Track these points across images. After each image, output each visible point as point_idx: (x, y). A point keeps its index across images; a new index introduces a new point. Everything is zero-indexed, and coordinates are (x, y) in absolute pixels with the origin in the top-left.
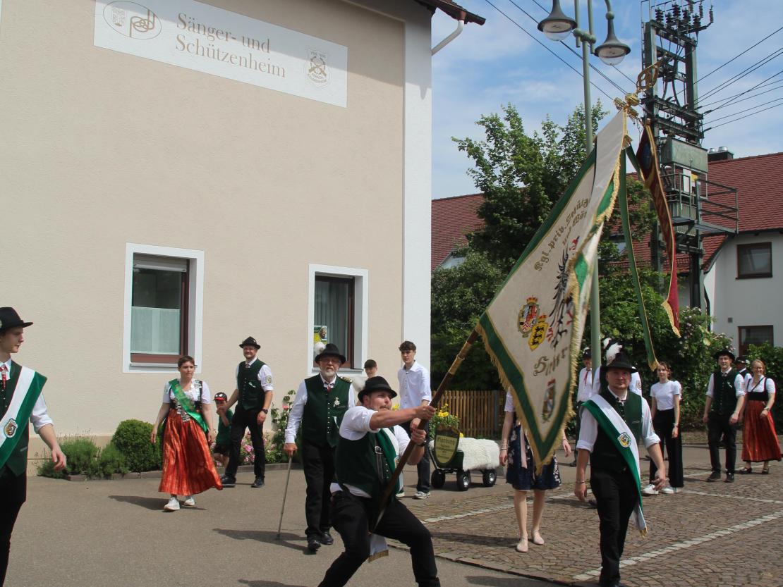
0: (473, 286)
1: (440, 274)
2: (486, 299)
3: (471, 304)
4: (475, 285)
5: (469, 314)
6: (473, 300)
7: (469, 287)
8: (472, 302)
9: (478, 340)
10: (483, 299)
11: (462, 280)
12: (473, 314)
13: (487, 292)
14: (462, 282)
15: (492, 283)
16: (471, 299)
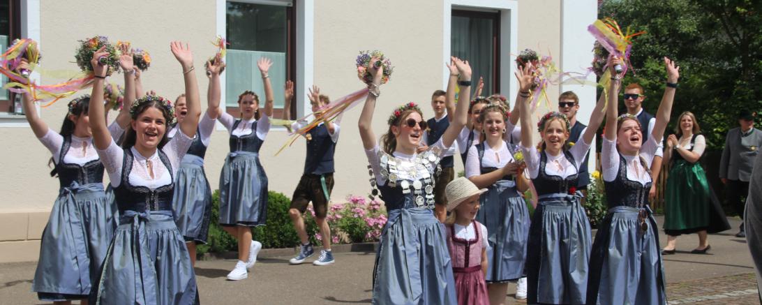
0: (650, 23)
1: (609, 9)
2: (667, 39)
3: (648, 45)
4: (652, 21)
5: (645, 58)
6: (651, 40)
7: (646, 24)
8: (648, 42)
9: (656, 90)
10: (663, 39)
11: (636, 15)
12: (650, 57)
13: (669, 31)
14: (636, 18)
15: (675, 18)
16: (648, 39)
